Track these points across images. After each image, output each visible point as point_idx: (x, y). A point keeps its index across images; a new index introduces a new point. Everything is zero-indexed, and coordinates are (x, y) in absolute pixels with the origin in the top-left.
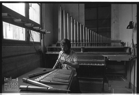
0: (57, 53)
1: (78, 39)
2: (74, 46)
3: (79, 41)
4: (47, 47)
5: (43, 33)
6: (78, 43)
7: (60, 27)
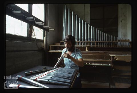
0: (60, 51)
1: (82, 38)
2: (78, 45)
3: (84, 40)
4: (50, 45)
5: (46, 31)
6: (83, 41)
7: (64, 25)
